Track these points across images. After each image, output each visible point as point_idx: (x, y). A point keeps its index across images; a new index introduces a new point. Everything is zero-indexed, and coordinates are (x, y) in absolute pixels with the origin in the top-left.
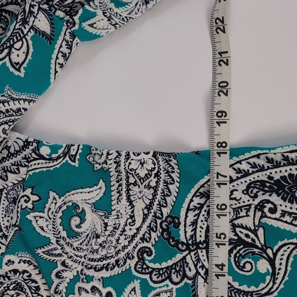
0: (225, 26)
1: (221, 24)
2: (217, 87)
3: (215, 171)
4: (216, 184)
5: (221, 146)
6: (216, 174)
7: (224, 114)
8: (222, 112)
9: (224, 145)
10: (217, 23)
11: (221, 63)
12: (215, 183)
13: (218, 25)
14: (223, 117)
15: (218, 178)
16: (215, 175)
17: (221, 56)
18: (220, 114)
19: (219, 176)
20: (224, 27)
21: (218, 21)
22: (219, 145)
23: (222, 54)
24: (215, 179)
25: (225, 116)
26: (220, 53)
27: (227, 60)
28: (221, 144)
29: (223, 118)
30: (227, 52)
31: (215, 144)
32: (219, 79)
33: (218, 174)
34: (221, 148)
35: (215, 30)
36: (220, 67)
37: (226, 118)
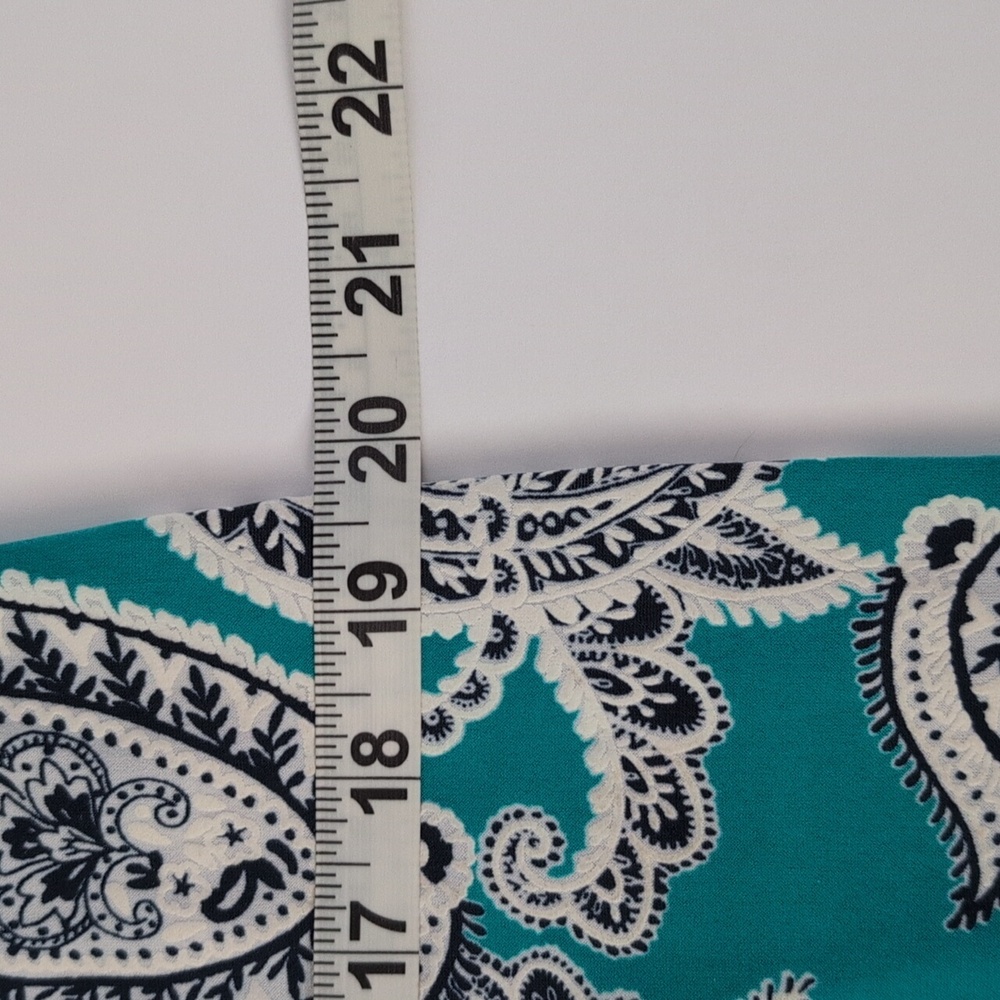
0: (392, 94)
1: (368, 80)
2: (344, 430)
3: (344, 898)
4: (346, 967)
5: (378, 755)
6: (347, 913)
7: (391, 581)
8: (379, 569)
9: (391, 749)
10: (339, 75)
11: (362, 296)
12: (342, 964)
13: (350, 84)
14: (388, 593)
15: (355, 935)
16: (343, 920)
17: (361, 258)
18: (368, 582)
19: (364, 923)
20: (383, 100)
21: (345, 63)
22: (366, 749)
23: (366, 251)
24: (343, 941)
25: (398, 592)
26: (355, 244)
27: (396, 282)
28: (377, 743)
29: (386, 600)
30: (392, 240)
31: (344, 747)
32: (353, 384)
33: (358, 911)
34: (377, 768)
35: (328, 111)
36: (356, 317)
37: (401, 602)
